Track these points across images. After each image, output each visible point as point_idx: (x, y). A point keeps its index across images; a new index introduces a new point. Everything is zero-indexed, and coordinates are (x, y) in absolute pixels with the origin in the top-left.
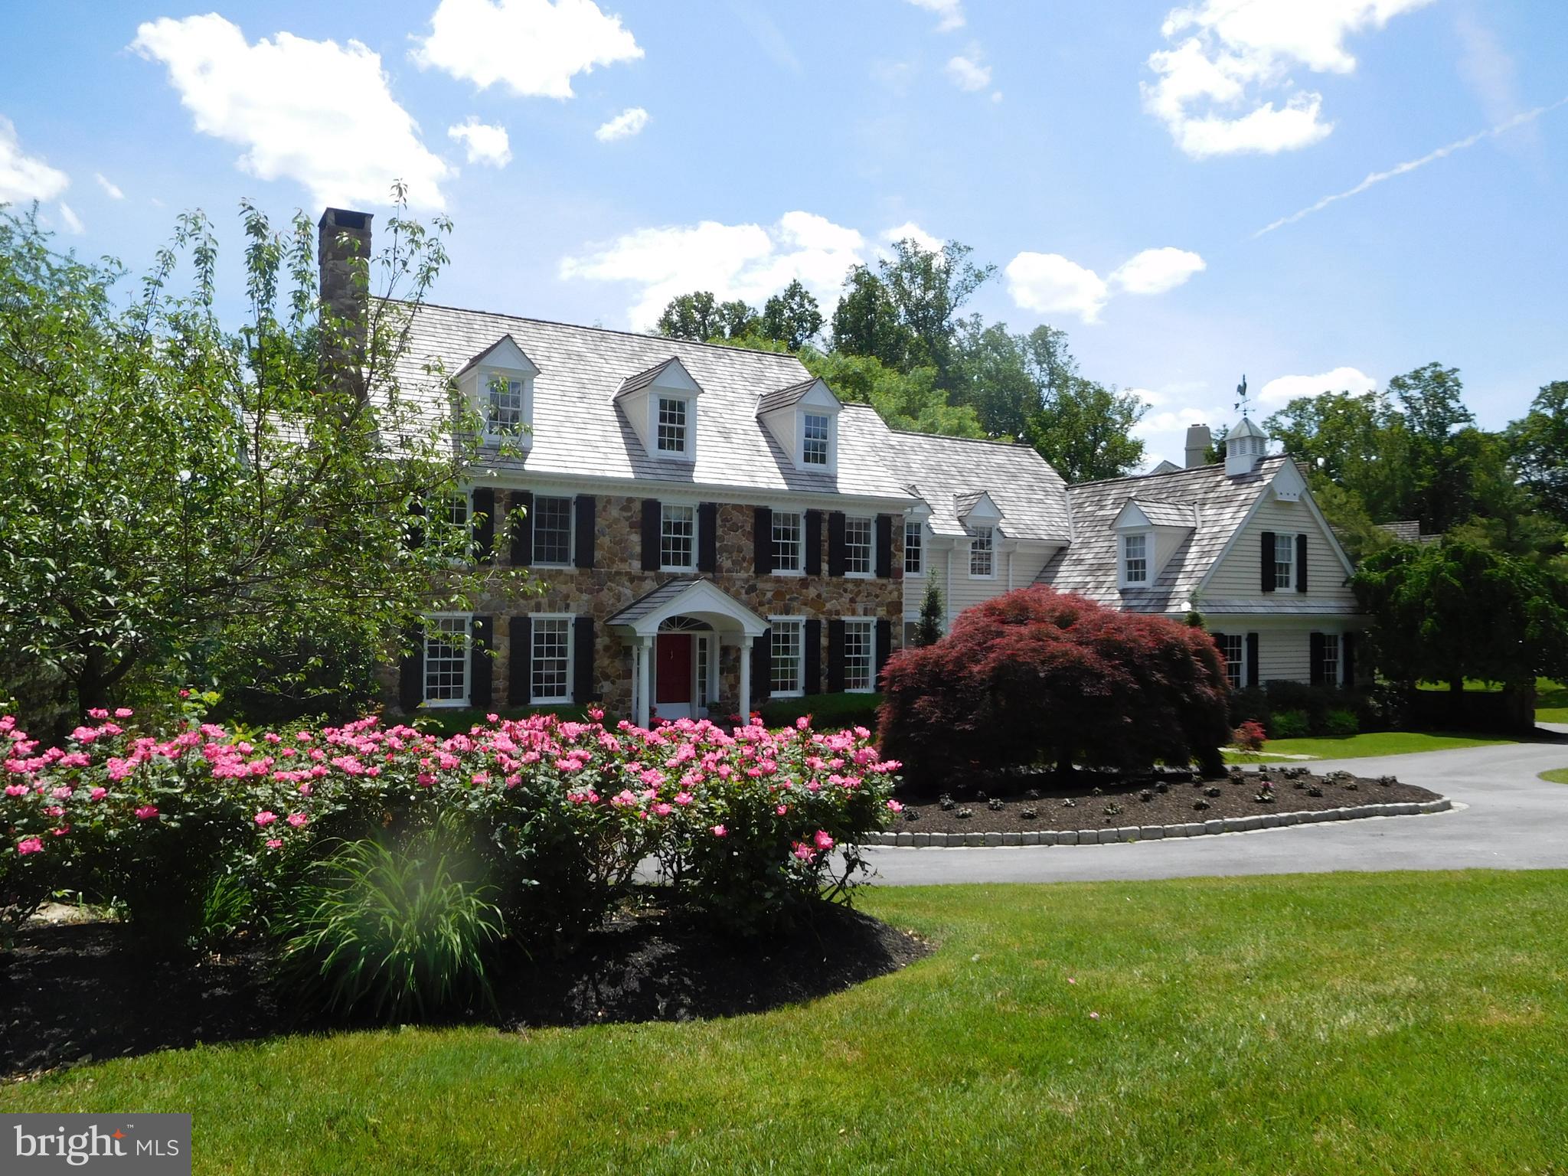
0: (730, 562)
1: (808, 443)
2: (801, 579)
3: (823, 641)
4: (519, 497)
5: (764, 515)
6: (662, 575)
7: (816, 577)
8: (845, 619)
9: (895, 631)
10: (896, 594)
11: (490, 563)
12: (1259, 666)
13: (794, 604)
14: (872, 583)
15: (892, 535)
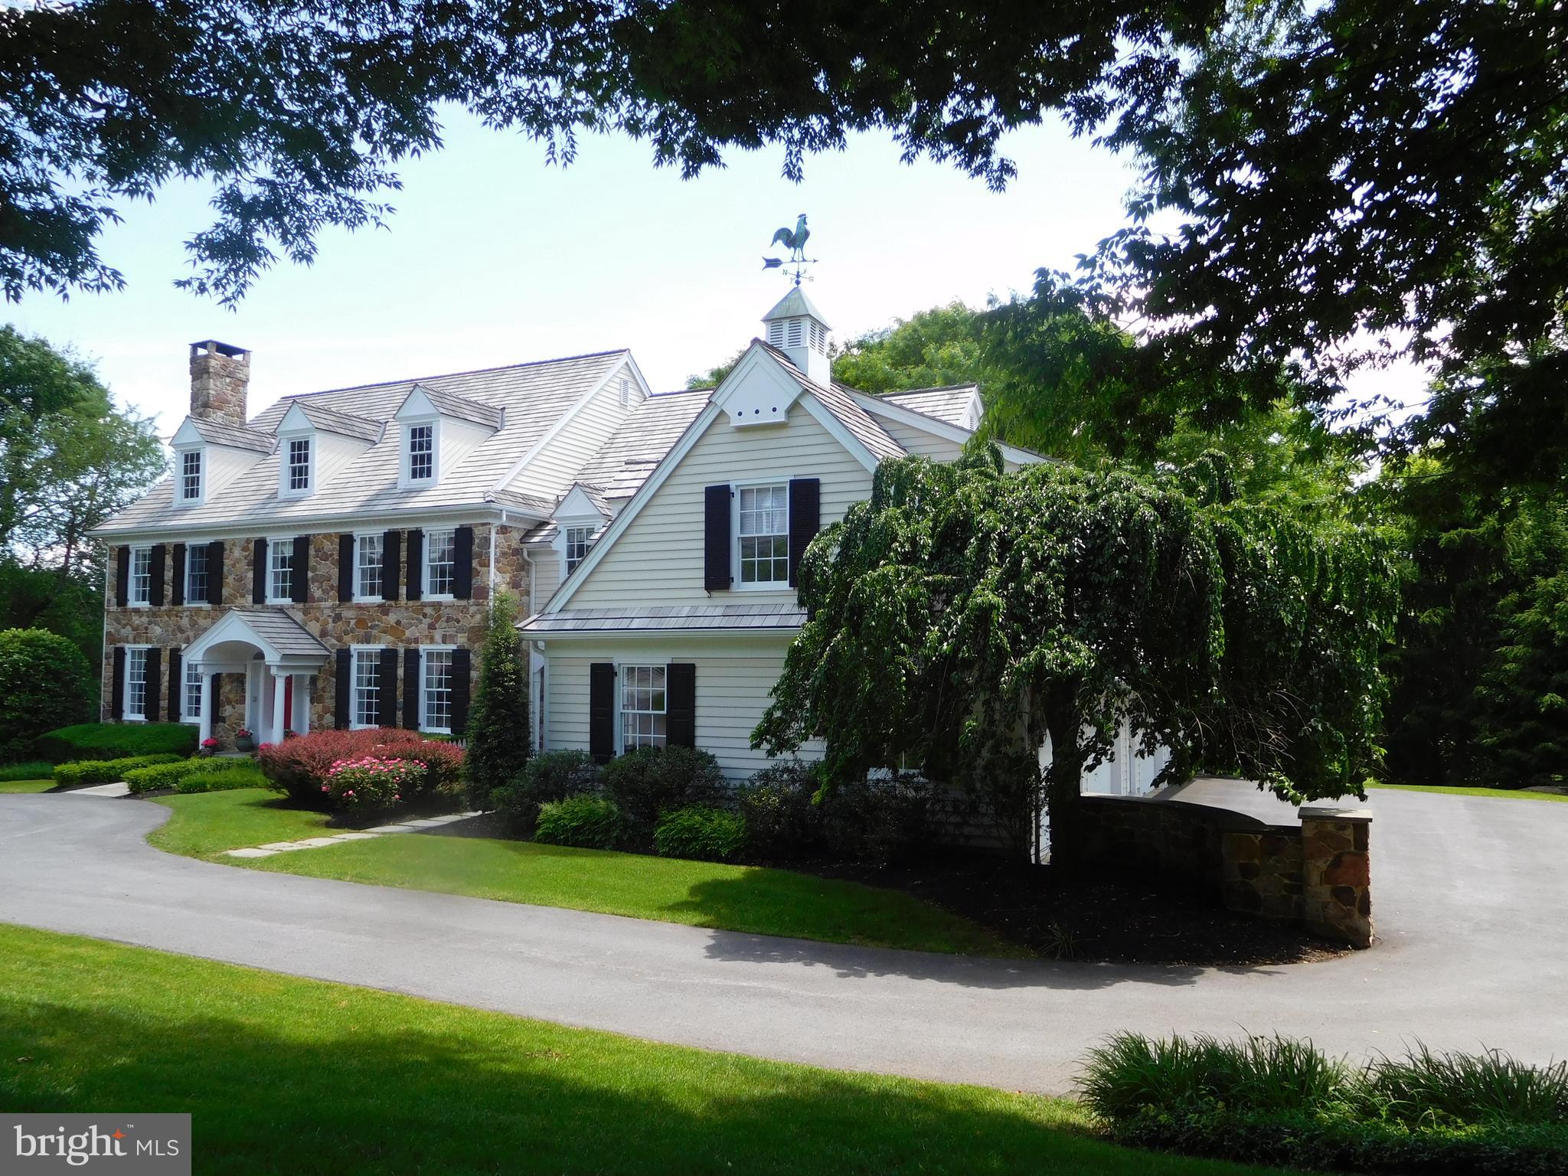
0: (320, 591)
1: (415, 458)
2: (380, 606)
3: (401, 672)
4: (180, 549)
5: (346, 542)
6: (267, 607)
7: (392, 603)
8: (423, 648)
9: (475, 660)
10: (478, 617)
11: (161, 604)
12: (699, 722)
13: (374, 632)
14: (452, 606)
15: (475, 549)
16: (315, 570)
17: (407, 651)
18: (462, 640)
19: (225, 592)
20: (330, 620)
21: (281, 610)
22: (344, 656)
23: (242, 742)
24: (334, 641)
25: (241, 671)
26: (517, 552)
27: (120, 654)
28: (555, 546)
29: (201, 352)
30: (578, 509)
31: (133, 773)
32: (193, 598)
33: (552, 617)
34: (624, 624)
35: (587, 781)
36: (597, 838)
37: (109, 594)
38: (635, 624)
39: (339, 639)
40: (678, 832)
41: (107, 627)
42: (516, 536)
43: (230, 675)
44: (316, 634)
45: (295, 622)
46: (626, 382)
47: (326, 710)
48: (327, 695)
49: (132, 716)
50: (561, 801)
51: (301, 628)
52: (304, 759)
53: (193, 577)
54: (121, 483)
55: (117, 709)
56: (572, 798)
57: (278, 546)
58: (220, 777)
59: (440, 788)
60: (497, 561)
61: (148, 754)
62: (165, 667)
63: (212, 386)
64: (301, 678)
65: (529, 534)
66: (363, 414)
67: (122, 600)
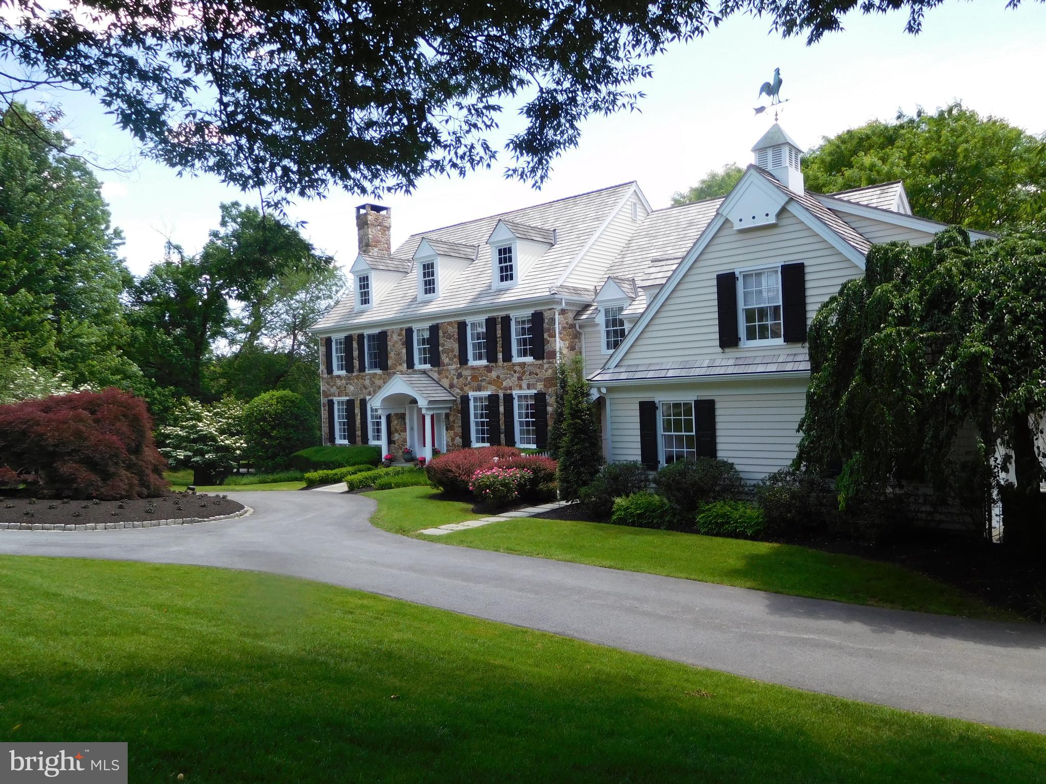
0: (448, 359)
1: (501, 268)
2: (486, 367)
3: (502, 409)
4: (361, 337)
5: (462, 326)
6: (416, 371)
7: (494, 364)
8: (516, 393)
9: (551, 400)
10: (550, 371)
11: (353, 372)
12: (719, 440)
13: (483, 384)
14: (532, 365)
15: (545, 326)
16: (443, 345)
17: (505, 395)
18: (540, 386)
19: (390, 362)
20: (455, 377)
21: (424, 372)
22: (465, 400)
23: (407, 456)
24: (458, 391)
25: (403, 412)
26: (572, 326)
27: (331, 403)
28: (597, 321)
29: (362, 211)
30: (611, 295)
31: (349, 478)
32: (371, 367)
33: (611, 371)
34: (663, 374)
35: (642, 481)
36: (655, 521)
37: (322, 368)
38: (670, 374)
39: (462, 389)
40: (715, 517)
41: (323, 387)
42: (571, 315)
43: (396, 415)
44: (447, 387)
45: (434, 380)
46: (635, 204)
47: (456, 435)
48: (455, 425)
49: (341, 441)
50: (628, 496)
51: (437, 383)
52: (454, 469)
53: (370, 355)
54: (318, 298)
55: (332, 438)
56: (635, 494)
57: (421, 330)
58: (398, 479)
59: (541, 486)
60: (560, 333)
61: (354, 465)
62: (357, 411)
63: (370, 232)
64: (439, 415)
65: (579, 313)
66: (463, 242)
67: (330, 370)
